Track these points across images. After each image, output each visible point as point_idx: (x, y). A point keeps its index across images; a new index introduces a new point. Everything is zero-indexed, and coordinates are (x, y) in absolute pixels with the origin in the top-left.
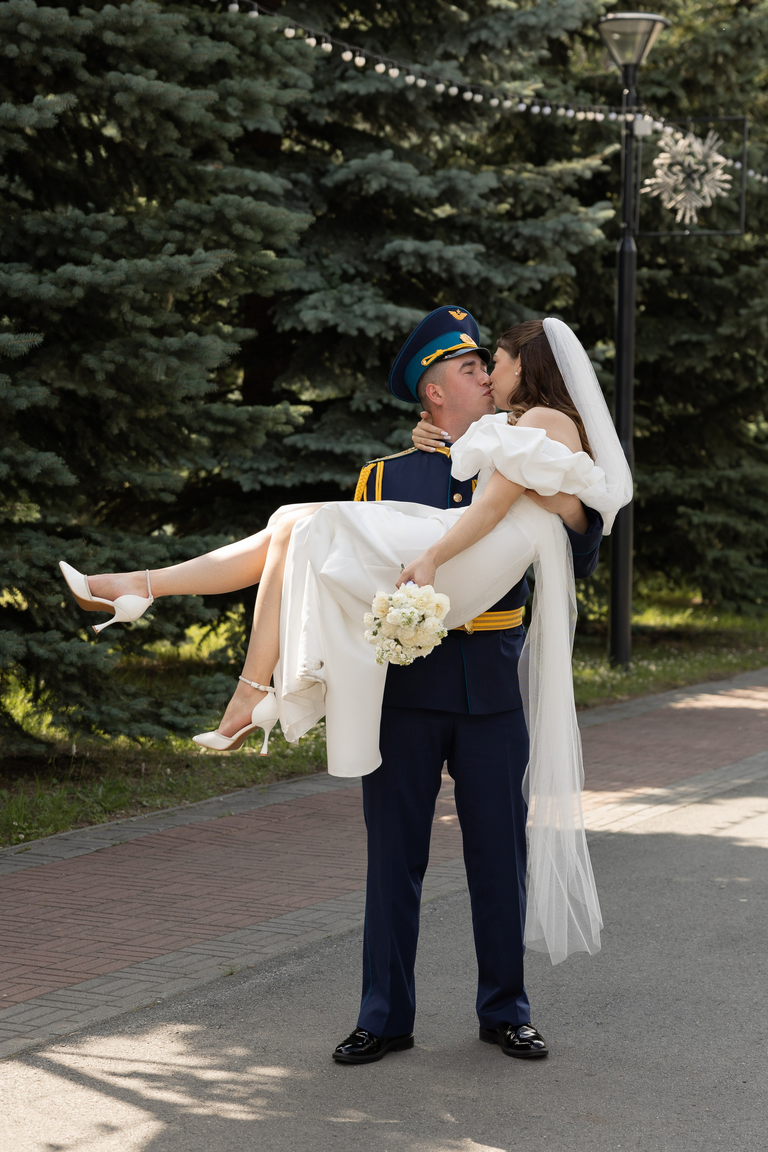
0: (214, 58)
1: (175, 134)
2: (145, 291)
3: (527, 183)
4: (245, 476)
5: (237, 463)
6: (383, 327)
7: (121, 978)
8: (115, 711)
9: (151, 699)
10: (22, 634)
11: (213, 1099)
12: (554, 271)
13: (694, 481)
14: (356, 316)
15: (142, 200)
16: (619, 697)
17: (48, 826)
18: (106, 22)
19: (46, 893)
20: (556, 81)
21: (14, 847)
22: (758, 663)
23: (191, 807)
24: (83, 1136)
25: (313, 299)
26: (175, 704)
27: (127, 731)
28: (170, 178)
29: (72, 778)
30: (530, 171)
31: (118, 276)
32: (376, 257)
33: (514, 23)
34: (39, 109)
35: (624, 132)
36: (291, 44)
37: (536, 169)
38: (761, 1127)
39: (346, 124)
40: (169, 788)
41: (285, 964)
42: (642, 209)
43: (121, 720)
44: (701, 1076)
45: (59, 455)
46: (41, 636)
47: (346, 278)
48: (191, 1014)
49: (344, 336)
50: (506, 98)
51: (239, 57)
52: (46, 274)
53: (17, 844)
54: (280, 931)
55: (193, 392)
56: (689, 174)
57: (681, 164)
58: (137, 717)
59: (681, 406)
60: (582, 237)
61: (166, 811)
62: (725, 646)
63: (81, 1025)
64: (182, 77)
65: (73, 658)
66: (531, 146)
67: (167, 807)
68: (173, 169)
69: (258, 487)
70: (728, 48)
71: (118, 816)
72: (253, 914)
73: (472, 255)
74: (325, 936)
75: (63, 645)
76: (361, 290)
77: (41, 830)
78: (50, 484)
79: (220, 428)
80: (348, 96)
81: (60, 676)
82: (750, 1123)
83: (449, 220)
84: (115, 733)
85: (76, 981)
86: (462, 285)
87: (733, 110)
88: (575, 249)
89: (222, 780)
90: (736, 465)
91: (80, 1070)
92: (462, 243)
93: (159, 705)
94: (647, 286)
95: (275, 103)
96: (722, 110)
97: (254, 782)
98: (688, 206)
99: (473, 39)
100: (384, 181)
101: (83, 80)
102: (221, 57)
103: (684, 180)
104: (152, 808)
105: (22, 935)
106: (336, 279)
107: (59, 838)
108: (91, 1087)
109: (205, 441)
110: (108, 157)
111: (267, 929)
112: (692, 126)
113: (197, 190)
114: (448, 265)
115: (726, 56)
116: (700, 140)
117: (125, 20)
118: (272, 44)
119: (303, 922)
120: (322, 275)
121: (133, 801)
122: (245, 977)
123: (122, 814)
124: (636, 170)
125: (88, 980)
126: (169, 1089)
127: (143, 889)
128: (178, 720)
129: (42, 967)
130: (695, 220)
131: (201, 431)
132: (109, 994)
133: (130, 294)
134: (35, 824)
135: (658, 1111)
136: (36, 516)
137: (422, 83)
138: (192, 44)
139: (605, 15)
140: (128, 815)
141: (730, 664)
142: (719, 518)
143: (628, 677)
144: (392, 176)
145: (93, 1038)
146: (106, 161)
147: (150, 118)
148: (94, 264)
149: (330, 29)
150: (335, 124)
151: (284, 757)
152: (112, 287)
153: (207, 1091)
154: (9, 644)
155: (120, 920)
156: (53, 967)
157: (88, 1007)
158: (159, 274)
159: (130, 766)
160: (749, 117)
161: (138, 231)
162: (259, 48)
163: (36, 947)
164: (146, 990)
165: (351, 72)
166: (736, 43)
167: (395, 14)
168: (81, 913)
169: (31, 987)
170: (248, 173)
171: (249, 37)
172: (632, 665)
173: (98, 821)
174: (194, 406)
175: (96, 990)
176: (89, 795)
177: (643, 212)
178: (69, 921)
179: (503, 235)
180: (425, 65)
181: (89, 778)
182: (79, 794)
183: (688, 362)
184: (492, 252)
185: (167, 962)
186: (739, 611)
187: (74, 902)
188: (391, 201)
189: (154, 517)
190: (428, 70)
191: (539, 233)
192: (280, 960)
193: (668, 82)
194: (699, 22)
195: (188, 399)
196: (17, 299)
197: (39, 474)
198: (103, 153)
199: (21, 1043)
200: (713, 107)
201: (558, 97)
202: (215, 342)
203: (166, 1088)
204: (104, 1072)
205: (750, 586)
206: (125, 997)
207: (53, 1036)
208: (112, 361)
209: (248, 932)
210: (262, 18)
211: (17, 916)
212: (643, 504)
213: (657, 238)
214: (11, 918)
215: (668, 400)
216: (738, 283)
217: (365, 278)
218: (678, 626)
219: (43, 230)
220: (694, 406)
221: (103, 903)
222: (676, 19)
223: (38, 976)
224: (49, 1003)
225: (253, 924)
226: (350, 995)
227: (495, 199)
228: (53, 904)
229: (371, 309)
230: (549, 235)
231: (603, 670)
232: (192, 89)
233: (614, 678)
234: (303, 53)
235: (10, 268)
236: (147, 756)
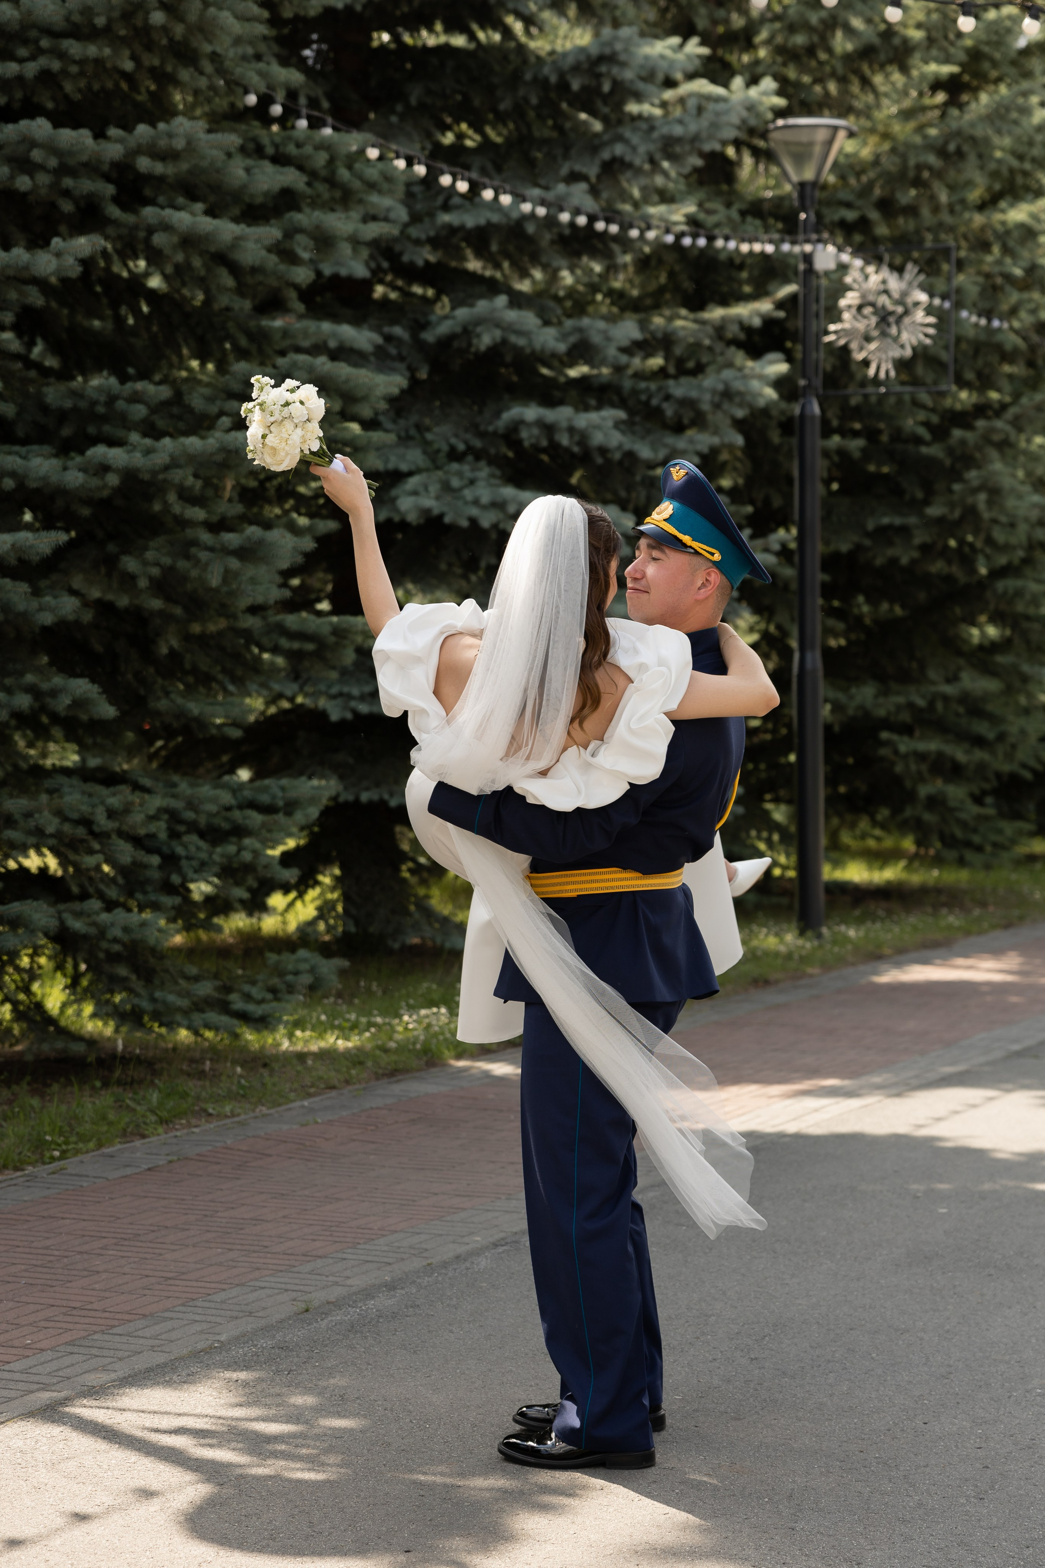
0: (276, 187)
1: (229, 282)
2: (196, 476)
3: (682, 334)
4: (334, 702)
5: (322, 687)
6: (501, 516)
7: (172, 1319)
8: (171, 998)
9: (218, 983)
10: (55, 903)
11: (276, 1457)
12: (716, 440)
13: (901, 700)
14: (466, 503)
15: (195, 364)
16: (810, 970)
17: (89, 1140)
18: (139, 146)
19: (84, 1220)
20: (716, 205)
21: (46, 1167)
22: (985, 925)
23: (269, 1115)
24: (116, 1502)
25: (413, 482)
26: (247, 988)
27: (185, 1022)
28: (229, 337)
29: (119, 1083)
30: (685, 318)
31: (160, 459)
32: (491, 429)
33: (655, 135)
34: (58, 255)
35: (802, 267)
36: (374, 166)
37: (692, 316)
38: (940, 1474)
39: (454, 264)
40: (241, 1092)
41: (373, 1298)
42: (827, 363)
43: (179, 1009)
44: (872, 1418)
45: (93, 681)
46: (77, 906)
47: (454, 456)
48: (255, 1358)
49: (452, 528)
50: (649, 227)
51: (309, 184)
52: (73, 459)
53: (50, 1163)
54: (370, 1258)
55: (260, 600)
56: (884, 317)
57: (873, 305)
58: (200, 1005)
59: (885, 606)
60: (748, 398)
61: (236, 1119)
62: (944, 905)
63: (120, 1374)
64: (236, 211)
65: (117, 932)
66: (688, 285)
67: (239, 1115)
68: (230, 325)
69: (349, 716)
70: (932, 159)
71: (177, 1127)
72: (338, 1239)
73: (610, 423)
74: (425, 1263)
75: (104, 917)
76: (473, 470)
77: (81, 1145)
78: (84, 717)
79: (296, 645)
80: (452, 230)
81: (101, 955)
82: (928, 1470)
83: (583, 380)
84: (171, 1026)
85: (116, 1323)
86: (599, 460)
87: (943, 236)
88: (740, 413)
89: (308, 1081)
90: (952, 679)
91: (116, 1427)
92: (598, 408)
93: (228, 990)
94: (836, 459)
95: (355, 241)
96: (929, 237)
97: (347, 1082)
98: (884, 356)
99: (606, 155)
100: (498, 334)
101: (113, 218)
102: (285, 185)
103: (878, 324)
104: (220, 1116)
105: (52, 1271)
106: (442, 457)
107: (103, 1155)
108: (128, 1446)
109: (280, 661)
110: (150, 313)
111: (354, 1257)
112: (887, 257)
113: (261, 351)
114: (582, 437)
115: (930, 168)
116: (896, 275)
117: (163, 143)
118: (350, 167)
119: (399, 1248)
120: (425, 452)
121: (196, 1108)
122: (323, 1313)
123: (182, 1124)
124: (817, 315)
125: (130, 1321)
126: (224, 1446)
127: (203, 1213)
128: (251, 1008)
129: (75, 1308)
130: (893, 374)
131: (275, 650)
132: (155, 1337)
133: (177, 480)
134: (73, 1139)
135: (817, 1459)
136: (73, 758)
137: (541, 211)
138: (248, 170)
139: (774, 121)
140: (189, 1125)
141: (950, 927)
142: (932, 745)
143: (821, 946)
144: (509, 328)
145: (133, 1390)
146: (148, 318)
147: (197, 262)
148: (131, 445)
149: (429, 146)
150: (439, 264)
151: (386, 1051)
152: (154, 473)
153: (270, 1447)
154: (36, 916)
155: (174, 1250)
156: (89, 1307)
157: (129, 1353)
158: (212, 454)
159: (194, 1066)
160: (963, 244)
161: (187, 402)
162: (333, 172)
163: (69, 1285)
164: (202, 1332)
165: (456, 200)
166: (942, 152)
167: (511, 126)
168: (126, 1243)
169: (61, 1331)
170: (326, 326)
171: (321, 159)
172: (825, 930)
173: (153, 1133)
174: (264, 618)
175: (140, 1333)
176: (142, 1102)
177: (829, 368)
178: (111, 1252)
179: (650, 397)
180: (547, 188)
181: (141, 1082)
182: (128, 1101)
183: (891, 552)
184: (637, 419)
185: (229, 1299)
186: (962, 862)
187: (118, 1230)
188: (508, 358)
189: (225, 758)
190: (550, 196)
191: (694, 394)
192: (368, 1293)
193: (859, 203)
194: (897, 128)
195: (254, 610)
196: (37, 491)
197: (69, 706)
198: (145, 309)
199: (46, 1396)
200: (917, 232)
201: (717, 225)
202: (284, 537)
203: (220, 1446)
204: (144, 1428)
205: (975, 831)
206: (175, 1341)
207: (86, 1388)
208: (157, 564)
209: (331, 1261)
210: (337, 136)
211: (47, 1248)
212: (837, 728)
213: (846, 398)
214: (40, 1251)
215: (868, 601)
216: (950, 451)
217: (478, 455)
218: (889, 883)
219: (68, 404)
220: (903, 607)
221: (153, 1231)
222: (868, 124)
223: (69, 1319)
224: (82, 1350)
225: (337, 1252)
226: (451, 1331)
227: (642, 354)
228: (92, 1234)
229: (485, 494)
230: (707, 397)
231: (790, 938)
232: (249, 225)
233: (803, 947)
234: (389, 178)
235: (28, 452)
236: (215, 1053)
